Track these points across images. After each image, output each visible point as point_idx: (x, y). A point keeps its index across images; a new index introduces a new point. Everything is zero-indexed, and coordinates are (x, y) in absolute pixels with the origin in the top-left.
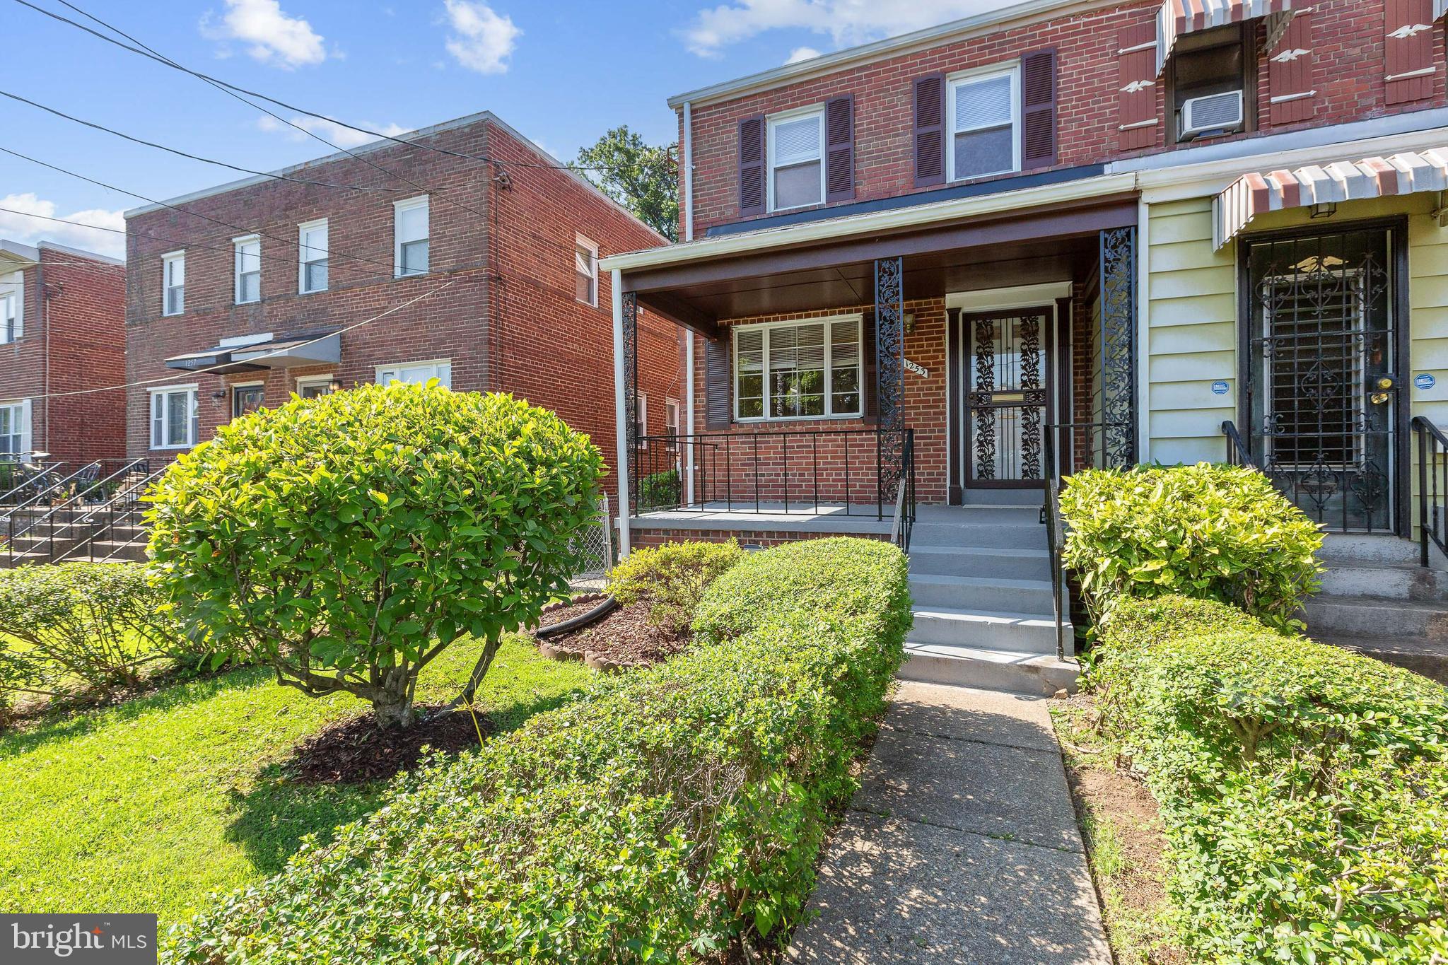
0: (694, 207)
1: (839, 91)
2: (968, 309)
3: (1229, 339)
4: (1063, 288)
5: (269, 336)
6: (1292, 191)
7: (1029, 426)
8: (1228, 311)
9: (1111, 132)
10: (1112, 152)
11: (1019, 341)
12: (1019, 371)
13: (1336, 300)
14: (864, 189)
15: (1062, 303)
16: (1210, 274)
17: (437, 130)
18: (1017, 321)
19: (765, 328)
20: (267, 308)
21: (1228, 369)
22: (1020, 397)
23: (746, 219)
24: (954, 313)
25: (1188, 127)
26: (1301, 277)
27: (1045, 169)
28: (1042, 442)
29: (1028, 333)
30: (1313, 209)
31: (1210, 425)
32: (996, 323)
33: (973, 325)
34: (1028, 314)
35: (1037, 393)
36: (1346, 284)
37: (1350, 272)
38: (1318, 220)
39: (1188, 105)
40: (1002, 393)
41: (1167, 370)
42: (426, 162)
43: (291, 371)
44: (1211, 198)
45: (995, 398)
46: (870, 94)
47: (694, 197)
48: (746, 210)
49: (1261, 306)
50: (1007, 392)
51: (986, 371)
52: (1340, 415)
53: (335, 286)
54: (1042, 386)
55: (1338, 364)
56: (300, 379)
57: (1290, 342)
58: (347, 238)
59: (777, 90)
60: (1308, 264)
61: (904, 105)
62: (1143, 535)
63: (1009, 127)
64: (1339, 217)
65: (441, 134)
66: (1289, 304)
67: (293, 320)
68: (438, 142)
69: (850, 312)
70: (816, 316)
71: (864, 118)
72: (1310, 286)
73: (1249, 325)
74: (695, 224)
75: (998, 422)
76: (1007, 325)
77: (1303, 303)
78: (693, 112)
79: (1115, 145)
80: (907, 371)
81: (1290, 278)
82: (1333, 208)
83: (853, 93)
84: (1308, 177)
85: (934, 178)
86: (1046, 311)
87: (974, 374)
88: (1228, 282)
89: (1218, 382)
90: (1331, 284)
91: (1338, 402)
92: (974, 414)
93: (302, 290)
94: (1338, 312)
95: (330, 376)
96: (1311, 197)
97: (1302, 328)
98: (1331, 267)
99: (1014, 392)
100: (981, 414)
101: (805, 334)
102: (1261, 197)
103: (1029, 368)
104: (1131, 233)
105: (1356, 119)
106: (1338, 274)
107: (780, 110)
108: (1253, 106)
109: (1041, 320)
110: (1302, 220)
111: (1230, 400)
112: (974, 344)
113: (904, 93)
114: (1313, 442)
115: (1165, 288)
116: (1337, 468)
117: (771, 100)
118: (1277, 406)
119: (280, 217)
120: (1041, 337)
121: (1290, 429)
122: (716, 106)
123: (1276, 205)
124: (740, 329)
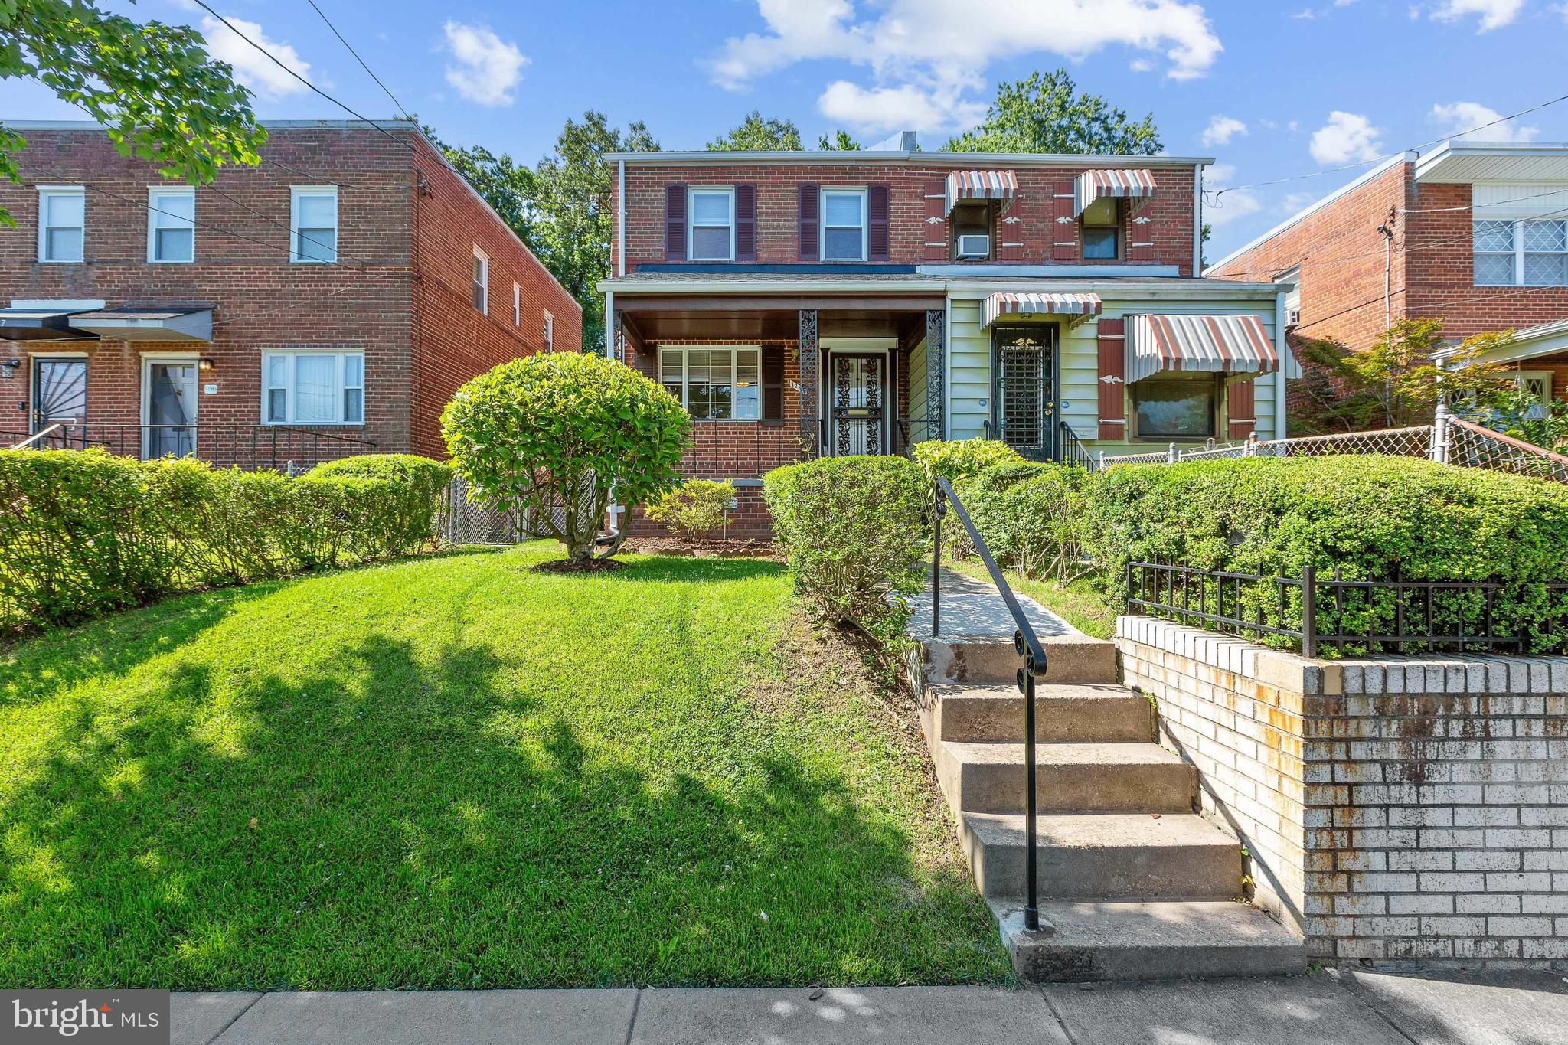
0: (626, 246)
1: (745, 179)
2: (834, 350)
3: (986, 377)
4: (893, 342)
5: (100, 304)
6: (1015, 304)
7: (872, 433)
8: (986, 362)
9: (920, 246)
10: (921, 259)
11: (865, 375)
12: (865, 396)
13: (1032, 362)
14: (763, 255)
15: (892, 351)
16: (978, 341)
17: (351, 125)
18: (864, 361)
19: (685, 349)
20: (94, 272)
21: (986, 393)
22: (866, 412)
23: (671, 262)
24: (825, 351)
25: (962, 252)
26: (1018, 348)
27: (882, 263)
28: (879, 444)
29: (870, 369)
30: (1023, 315)
31: (977, 422)
32: (851, 361)
33: (836, 361)
34: (871, 357)
35: (877, 410)
36: (1035, 354)
37: (1037, 348)
38: (1024, 320)
39: (962, 238)
40: (854, 409)
41: (960, 391)
42: (335, 153)
43: (133, 344)
44: (979, 301)
45: (850, 412)
46: (768, 187)
47: (626, 237)
48: (671, 256)
49: (999, 361)
50: (858, 409)
51: (844, 394)
52: (1032, 420)
53: (205, 260)
54: (879, 405)
55: (1032, 394)
56: (145, 355)
57: (1013, 381)
58: (223, 211)
59: (697, 168)
60: (1020, 341)
61: (791, 200)
62: (957, 462)
63: (860, 229)
64: (1032, 320)
65: (356, 130)
66: (1012, 361)
67: (137, 290)
68: (349, 137)
69: (752, 343)
70: (726, 343)
71: (764, 202)
72: (1021, 353)
73: (996, 371)
74: (627, 259)
75: (852, 429)
76: (857, 363)
77: (1019, 362)
78: (626, 168)
79: (922, 255)
80: (792, 390)
81: (1013, 348)
82: (1030, 315)
83: (756, 183)
84: (1021, 298)
85: (811, 256)
86: (882, 356)
87: (837, 395)
88: (987, 346)
89: (982, 400)
90: (1029, 353)
91: (1031, 414)
92: (837, 420)
93: (151, 257)
94: (1032, 368)
95: (196, 355)
96: (1022, 309)
97: (1018, 374)
98: (1030, 345)
99: (862, 409)
100: (841, 423)
101: (717, 357)
102: (1003, 305)
103: (872, 394)
104: (941, 315)
105: (1041, 264)
106: (1032, 348)
107: (699, 183)
108: (994, 246)
109: (879, 361)
110: (1018, 319)
111: (987, 409)
112: (837, 375)
113: (791, 191)
114: (1021, 434)
115: (960, 347)
116: (1032, 447)
117: (692, 174)
118: (1008, 414)
119: (119, 174)
120: (879, 372)
121: (1012, 426)
122: (646, 168)
123: (1009, 311)
124: (663, 348)
